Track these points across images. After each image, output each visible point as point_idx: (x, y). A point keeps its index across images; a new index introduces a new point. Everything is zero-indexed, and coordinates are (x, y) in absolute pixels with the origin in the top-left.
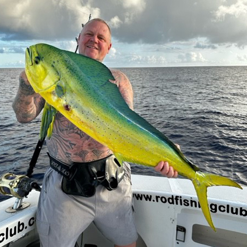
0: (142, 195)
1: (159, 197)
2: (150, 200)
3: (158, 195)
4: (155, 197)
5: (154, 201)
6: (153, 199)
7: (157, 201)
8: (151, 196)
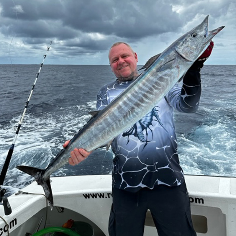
0: (96, 194)
1: (110, 194)
2: (103, 197)
3: (109, 193)
4: (107, 194)
5: (106, 197)
6: (106, 196)
7: (109, 197)
8: (103, 194)
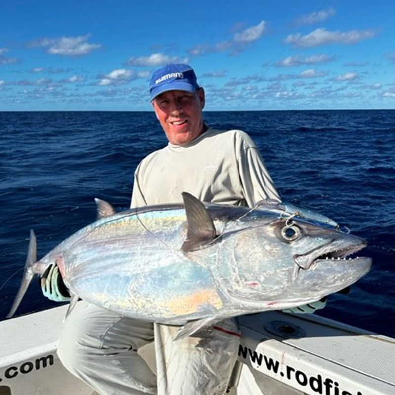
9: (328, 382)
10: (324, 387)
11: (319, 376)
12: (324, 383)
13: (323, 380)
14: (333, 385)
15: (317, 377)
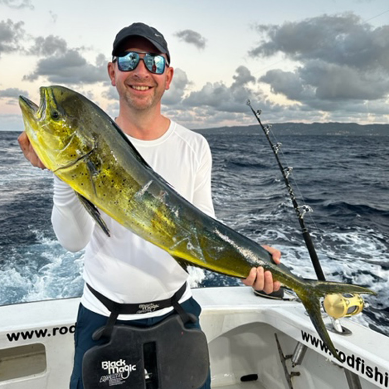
9: (358, 359)
10: (355, 363)
11: (353, 356)
12: (356, 361)
13: (355, 359)
14: (361, 362)
15: (351, 356)
